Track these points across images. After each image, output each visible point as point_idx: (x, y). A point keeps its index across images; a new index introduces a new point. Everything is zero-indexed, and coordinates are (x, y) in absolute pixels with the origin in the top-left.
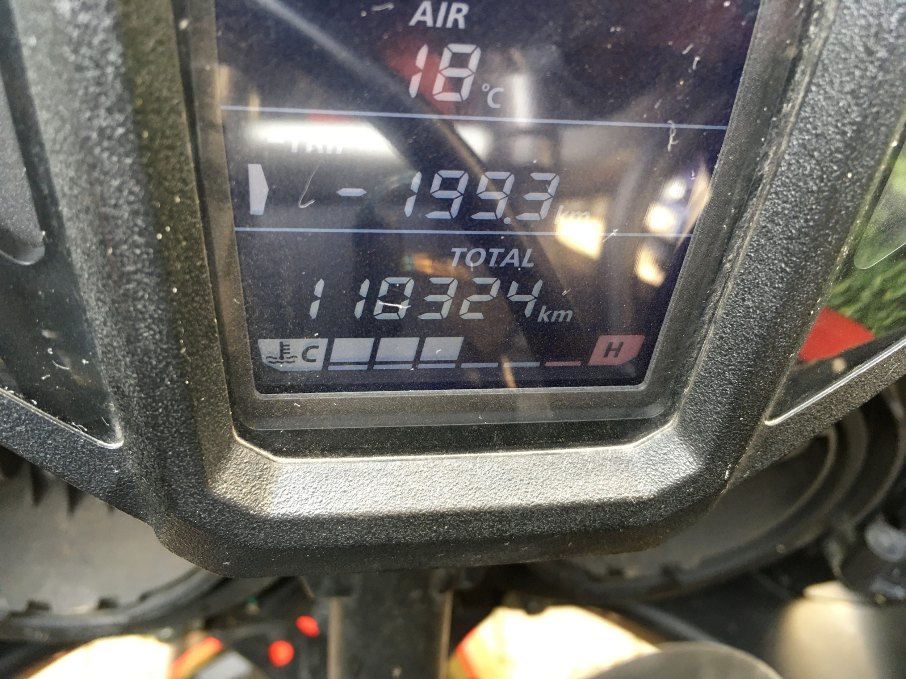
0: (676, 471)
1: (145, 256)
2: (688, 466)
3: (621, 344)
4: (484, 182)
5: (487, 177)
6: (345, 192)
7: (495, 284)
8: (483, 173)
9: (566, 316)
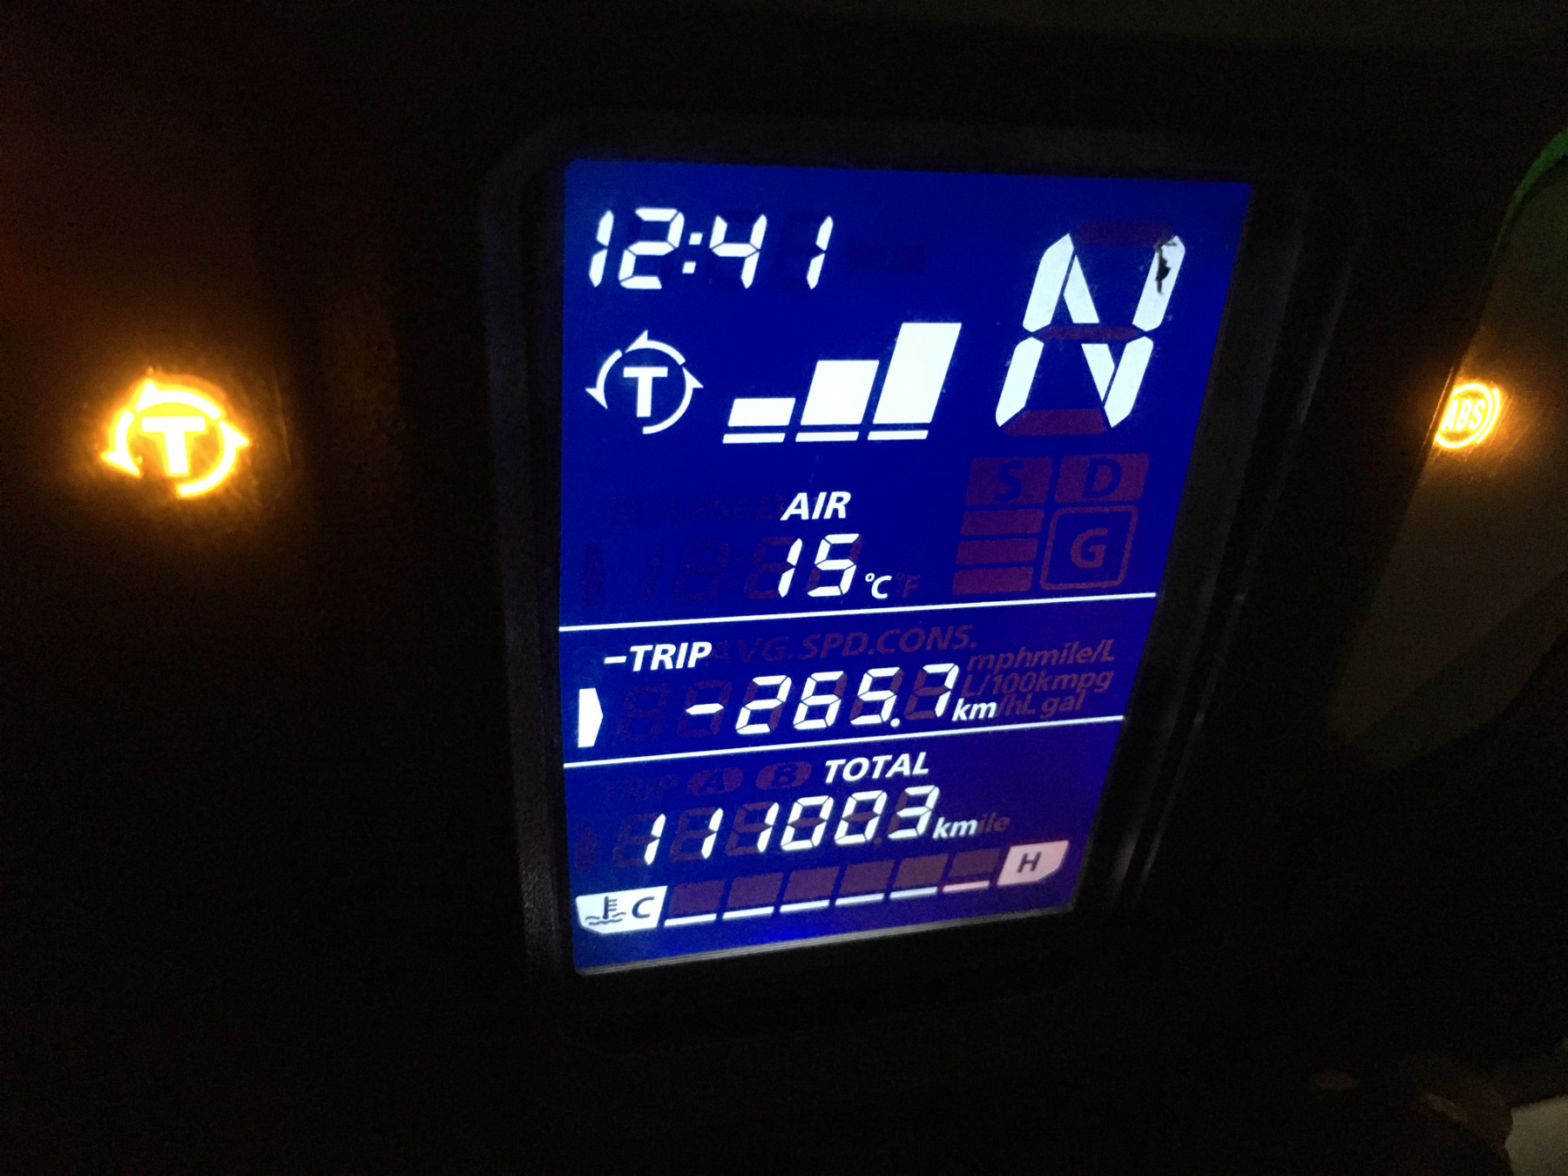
3: (1038, 855)
4: (866, 681)
5: (870, 675)
6: (696, 710)
7: (880, 799)
8: (866, 671)
9: (969, 828)
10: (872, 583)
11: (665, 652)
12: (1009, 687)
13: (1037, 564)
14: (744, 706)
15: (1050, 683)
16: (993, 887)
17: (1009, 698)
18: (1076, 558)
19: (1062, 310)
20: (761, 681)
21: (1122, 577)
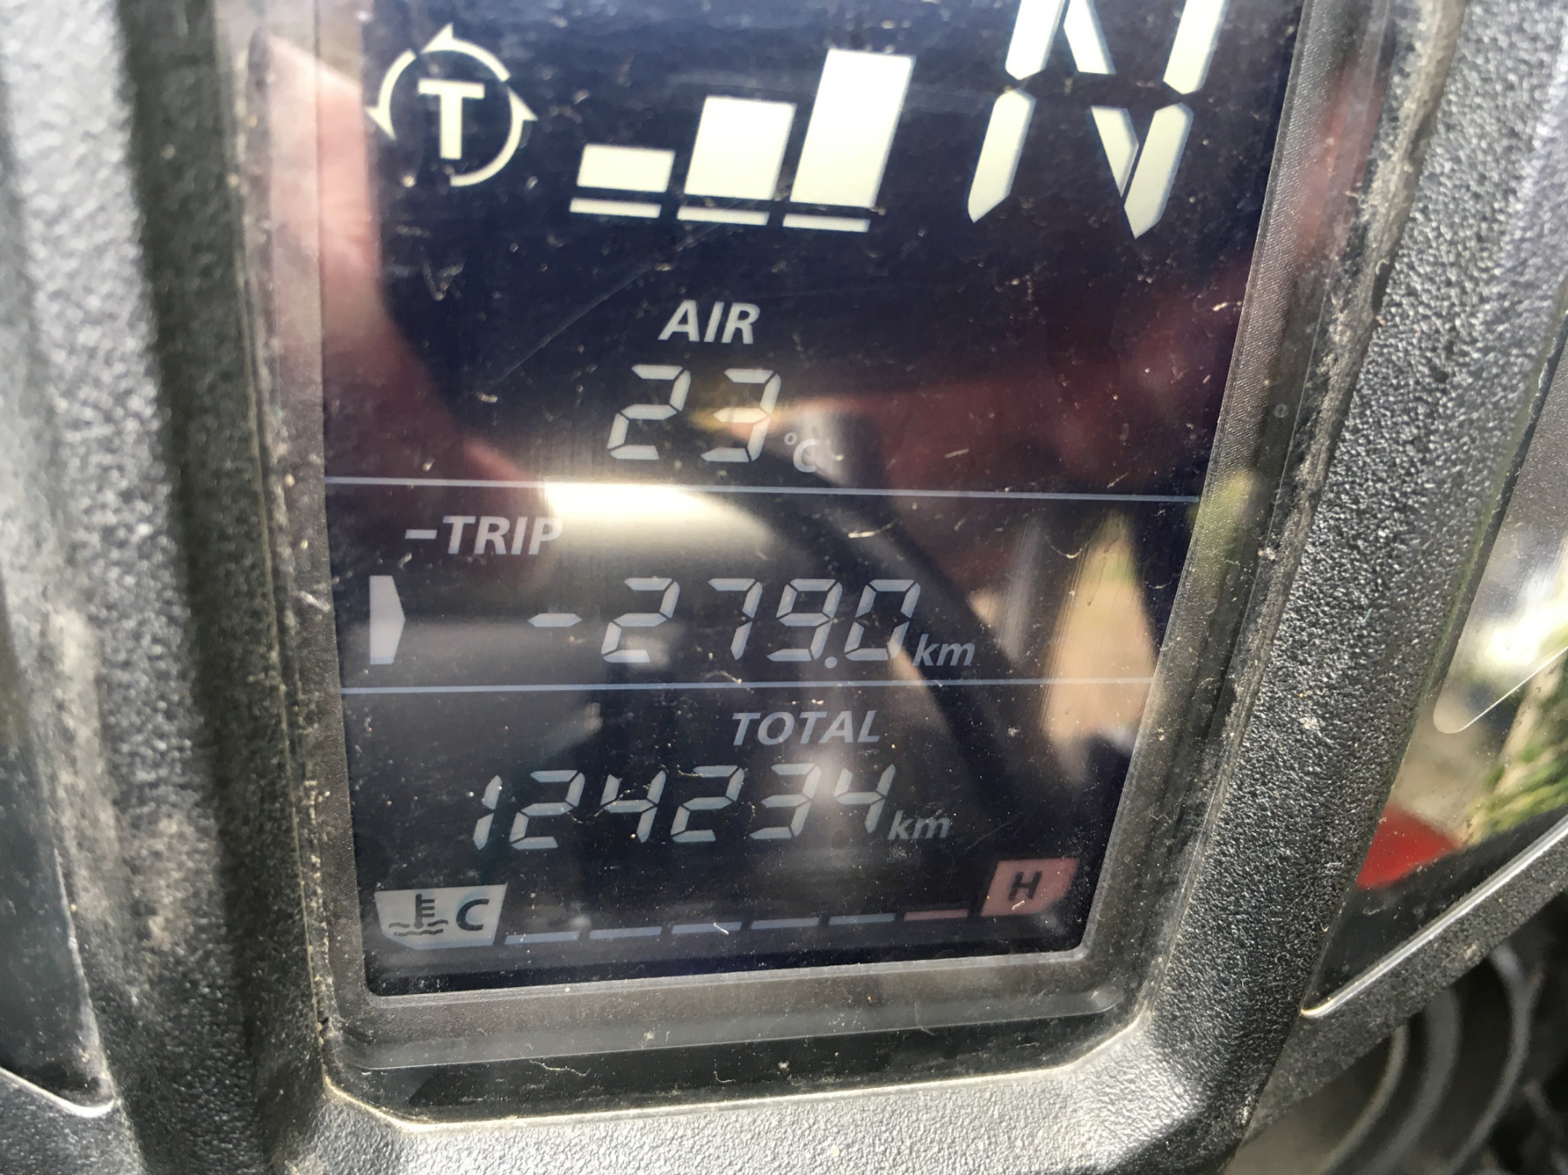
0: (1153, 1113)
1: (176, 754)
2: (1174, 1103)
3: (1038, 876)
4: (789, 597)
5: (794, 590)
6: (546, 621)
7: (812, 775)
9: (939, 827)
10: (793, 448)
11: (493, 528)
14: (612, 620)
16: (974, 918)
19: (1060, 47)
20: (635, 584)
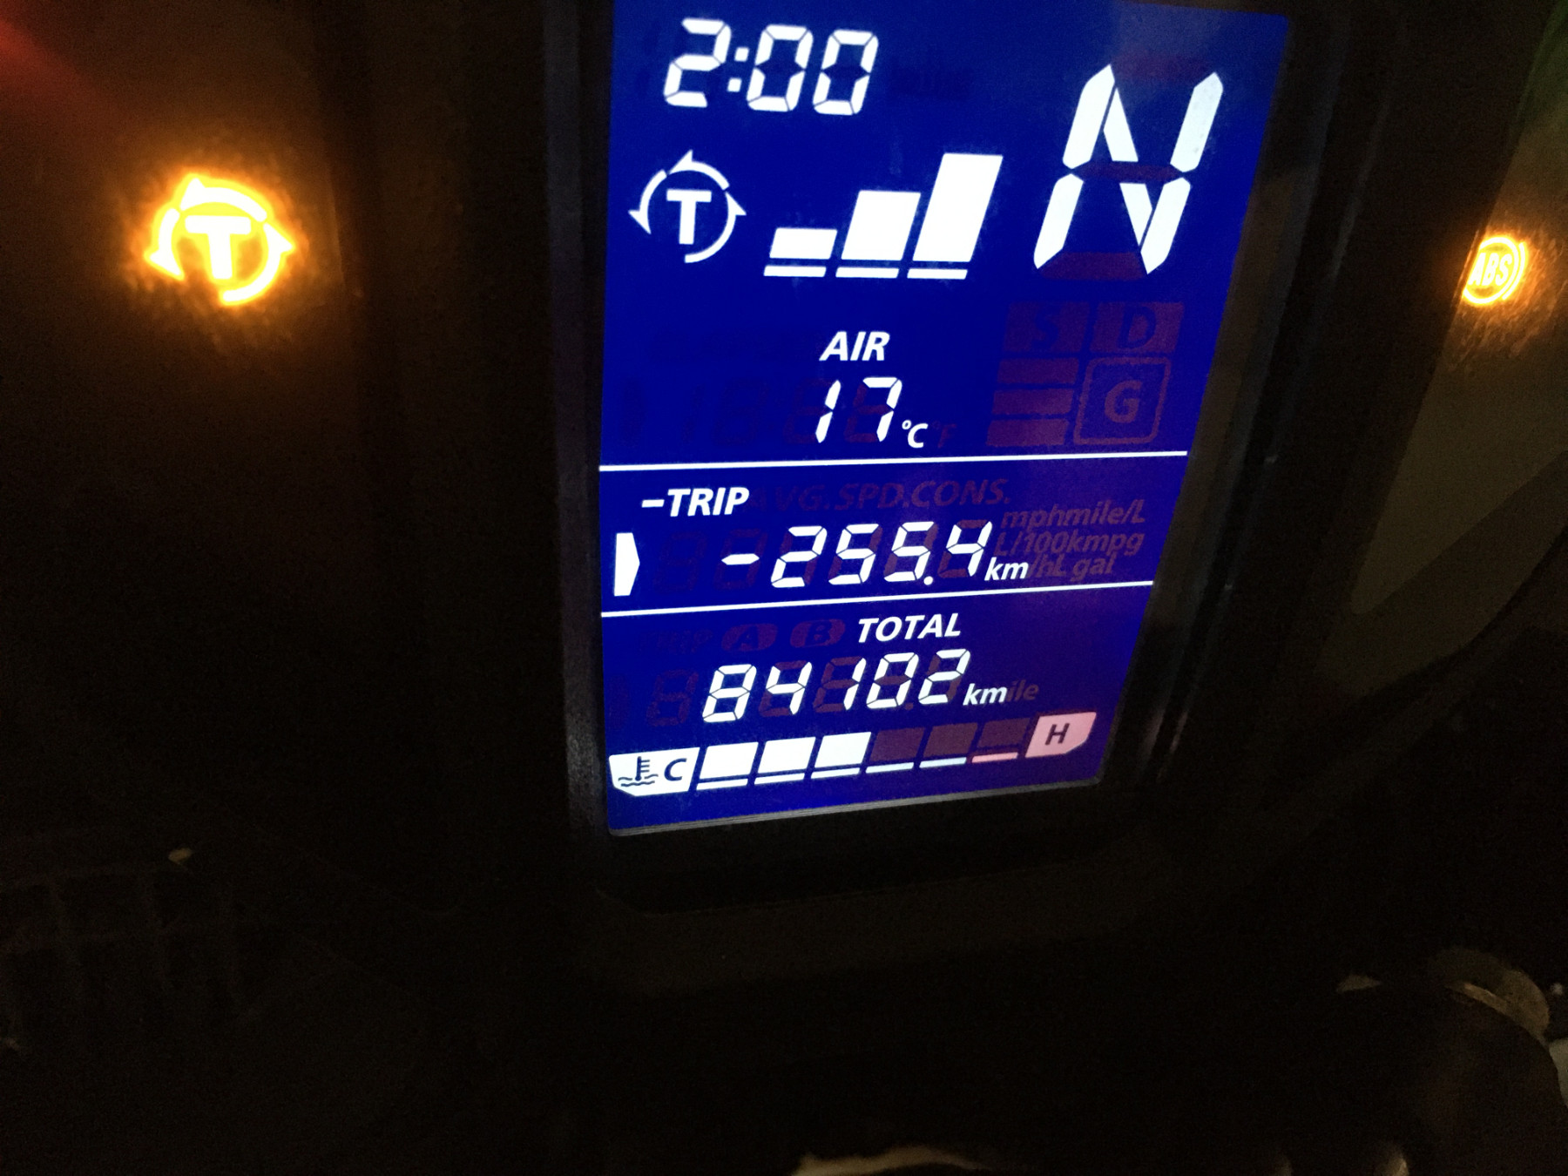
3: (1067, 726)
4: (901, 536)
5: (905, 529)
6: (732, 560)
7: (912, 661)
8: (901, 525)
9: (999, 695)
10: (908, 431)
11: (702, 497)
12: (1041, 548)
13: (1071, 417)
14: (779, 557)
15: (1081, 545)
16: (1022, 760)
17: (1041, 558)
18: (1110, 412)
19: (1101, 145)
20: (797, 531)
21: (1153, 435)
